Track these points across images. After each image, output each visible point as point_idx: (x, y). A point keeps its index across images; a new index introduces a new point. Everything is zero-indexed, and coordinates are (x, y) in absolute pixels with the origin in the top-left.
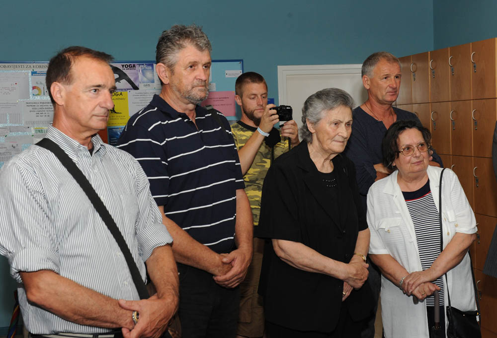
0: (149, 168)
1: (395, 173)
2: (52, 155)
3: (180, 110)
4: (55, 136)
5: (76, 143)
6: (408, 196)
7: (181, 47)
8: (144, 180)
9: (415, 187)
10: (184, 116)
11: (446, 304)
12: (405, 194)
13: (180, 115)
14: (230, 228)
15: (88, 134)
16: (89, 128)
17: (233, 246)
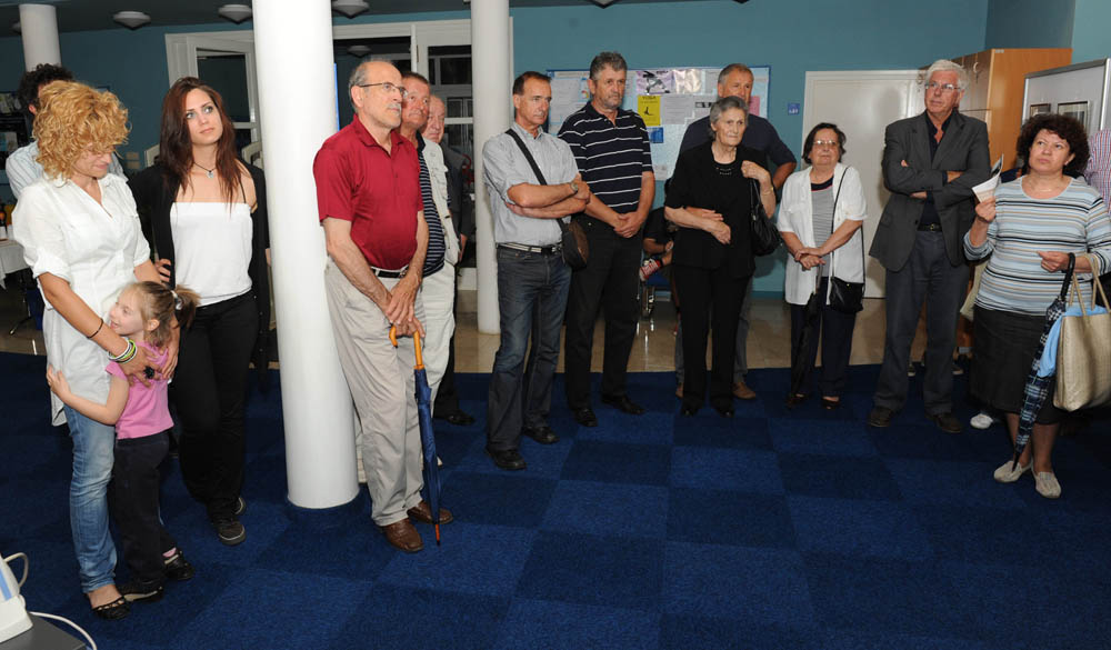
0: (576, 151)
1: (810, 168)
2: (512, 139)
3: (601, 113)
4: (516, 128)
5: (525, 132)
6: (815, 187)
7: (603, 68)
8: (572, 159)
9: (822, 180)
10: (604, 117)
11: (830, 275)
12: (812, 185)
13: (601, 116)
14: (637, 196)
15: (532, 127)
16: (534, 124)
17: (634, 209)
